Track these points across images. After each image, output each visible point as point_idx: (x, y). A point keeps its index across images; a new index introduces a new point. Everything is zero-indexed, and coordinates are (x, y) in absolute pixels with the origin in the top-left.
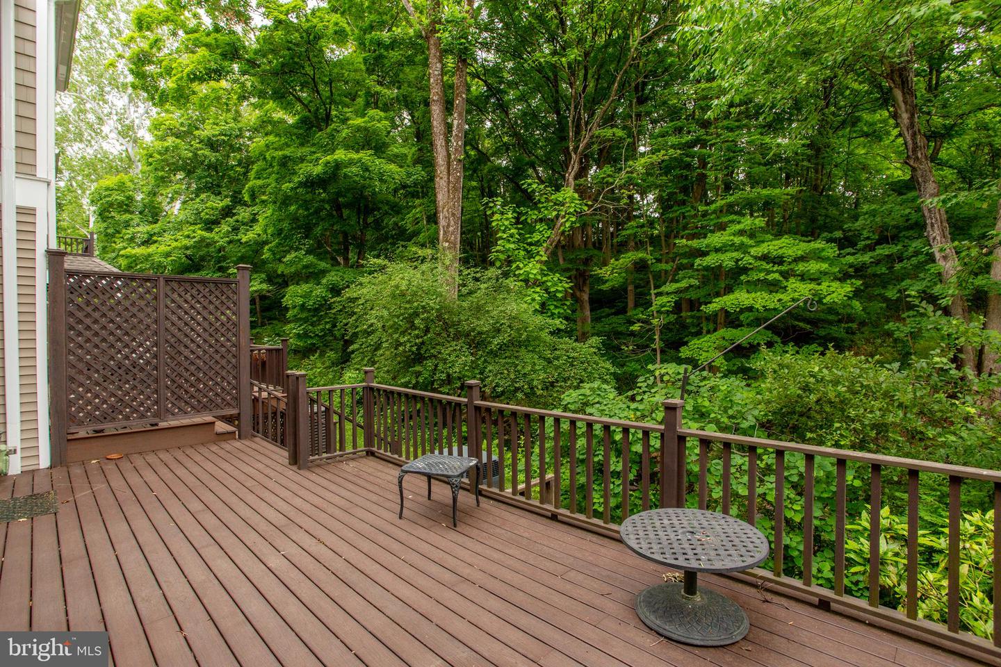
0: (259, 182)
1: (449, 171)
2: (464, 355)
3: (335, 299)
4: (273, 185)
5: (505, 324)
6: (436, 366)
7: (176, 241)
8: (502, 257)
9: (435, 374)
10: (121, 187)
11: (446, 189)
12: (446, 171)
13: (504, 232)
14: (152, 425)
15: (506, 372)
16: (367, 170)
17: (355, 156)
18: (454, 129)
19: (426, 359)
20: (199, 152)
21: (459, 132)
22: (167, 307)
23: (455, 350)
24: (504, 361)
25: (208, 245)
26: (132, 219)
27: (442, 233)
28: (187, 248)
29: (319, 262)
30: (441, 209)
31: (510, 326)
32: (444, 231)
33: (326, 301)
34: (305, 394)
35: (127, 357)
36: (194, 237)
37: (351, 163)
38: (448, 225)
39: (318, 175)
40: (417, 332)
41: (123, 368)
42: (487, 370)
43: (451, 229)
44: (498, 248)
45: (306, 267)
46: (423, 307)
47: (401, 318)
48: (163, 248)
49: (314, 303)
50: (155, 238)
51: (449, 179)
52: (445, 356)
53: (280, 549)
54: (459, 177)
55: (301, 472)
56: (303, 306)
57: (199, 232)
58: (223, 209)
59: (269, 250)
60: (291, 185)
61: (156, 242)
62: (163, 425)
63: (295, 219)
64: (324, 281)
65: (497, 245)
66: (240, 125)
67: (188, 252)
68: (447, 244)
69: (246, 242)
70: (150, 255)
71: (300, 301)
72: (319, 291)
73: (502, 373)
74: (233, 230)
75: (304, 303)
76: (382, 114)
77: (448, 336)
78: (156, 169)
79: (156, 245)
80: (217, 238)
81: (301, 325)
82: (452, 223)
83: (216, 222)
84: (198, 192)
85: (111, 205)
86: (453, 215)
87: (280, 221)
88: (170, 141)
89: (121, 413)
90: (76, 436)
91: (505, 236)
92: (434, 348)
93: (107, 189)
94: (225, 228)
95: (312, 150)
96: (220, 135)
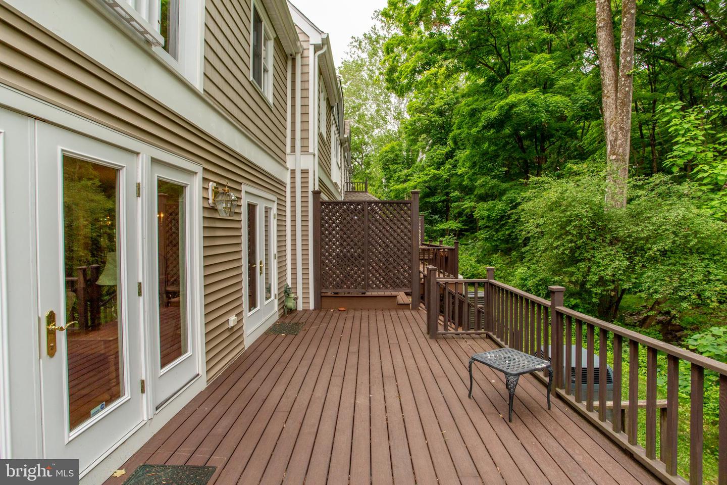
0: (459, 131)
1: (616, 87)
2: (618, 260)
3: (512, 211)
4: (466, 132)
5: (668, 230)
6: (589, 268)
7: (420, 178)
8: (680, 162)
9: (588, 275)
10: (392, 150)
11: (614, 106)
12: (614, 89)
13: (683, 136)
14: (362, 293)
15: (667, 279)
16: (534, 105)
17: (522, 96)
18: (622, 47)
19: (580, 261)
20: (432, 119)
21: (627, 48)
22: (369, 220)
23: (610, 254)
24: (666, 268)
25: (438, 179)
26: (398, 168)
27: (609, 147)
28: (425, 182)
29: (502, 184)
30: (608, 126)
31: (674, 233)
32: (612, 145)
33: (505, 213)
34: (435, 283)
35: (348, 251)
36: (430, 174)
37: (520, 102)
38: (616, 139)
39: (495, 118)
40: (569, 238)
41: (347, 258)
42: (645, 275)
43: (619, 142)
44: (675, 153)
45: (492, 188)
46: (577, 216)
47: (555, 225)
48: (412, 184)
49: (497, 215)
50: (409, 178)
51: (616, 96)
52: (597, 260)
53: (372, 392)
54: (629, 92)
55: (430, 341)
56: (489, 217)
57: (432, 171)
58: (447, 154)
59: (468, 178)
60: (478, 129)
61: (409, 180)
62: (368, 294)
63: (485, 154)
64: (504, 198)
65: (672, 150)
66: (456, 95)
67: (427, 185)
68: (614, 157)
69: (461, 174)
70: (406, 189)
71: (485, 214)
72: (500, 206)
73: (662, 280)
74: (453, 167)
75: (489, 215)
76: (548, 56)
77: (604, 241)
78: (409, 135)
79: (409, 182)
80: (442, 173)
81: (488, 231)
82: (620, 136)
83: (443, 163)
84: (434, 144)
85: (388, 160)
86: (622, 128)
87: (473, 156)
88: (417, 115)
89: (345, 284)
90: (326, 295)
91: (683, 140)
92: (588, 252)
93: (386, 152)
94: (448, 166)
95: (493, 100)
96: (445, 104)
